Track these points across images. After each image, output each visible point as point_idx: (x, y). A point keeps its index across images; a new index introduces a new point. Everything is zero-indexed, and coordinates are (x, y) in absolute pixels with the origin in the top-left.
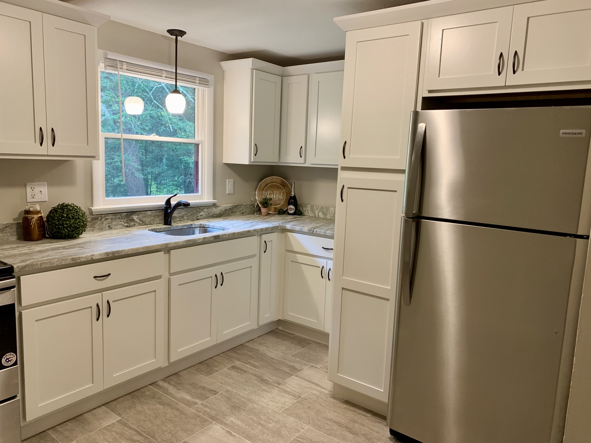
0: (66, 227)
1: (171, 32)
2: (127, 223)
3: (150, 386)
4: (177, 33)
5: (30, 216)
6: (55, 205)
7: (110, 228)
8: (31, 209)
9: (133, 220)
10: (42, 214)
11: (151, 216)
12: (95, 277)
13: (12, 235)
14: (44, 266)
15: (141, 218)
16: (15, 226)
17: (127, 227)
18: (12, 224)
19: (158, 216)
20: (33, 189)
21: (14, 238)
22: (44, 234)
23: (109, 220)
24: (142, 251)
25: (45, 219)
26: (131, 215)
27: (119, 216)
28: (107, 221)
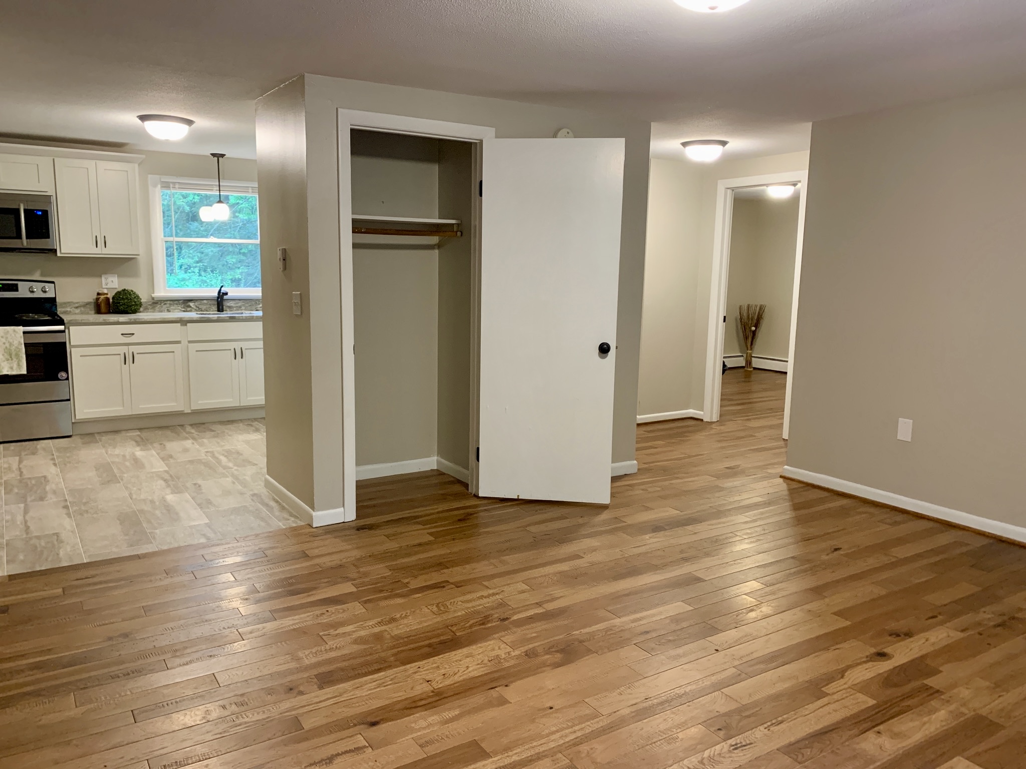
0: (122, 305)
1: (214, 155)
2: (184, 308)
3: (178, 427)
4: (219, 156)
5: (99, 296)
6: (120, 289)
7: (168, 311)
8: (100, 292)
9: (190, 306)
10: (108, 296)
11: (207, 304)
12: (122, 334)
13: (91, 310)
14: (83, 321)
15: (197, 306)
16: (93, 304)
17: (184, 311)
18: (91, 302)
19: (214, 305)
20: (106, 279)
21: (93, 312)
22: (110, 310)
23: (168, 305)
24: (159, 320)
25: (111, 300)
26: (188, 302)
27: (176, 302)
28: (166, 305)
